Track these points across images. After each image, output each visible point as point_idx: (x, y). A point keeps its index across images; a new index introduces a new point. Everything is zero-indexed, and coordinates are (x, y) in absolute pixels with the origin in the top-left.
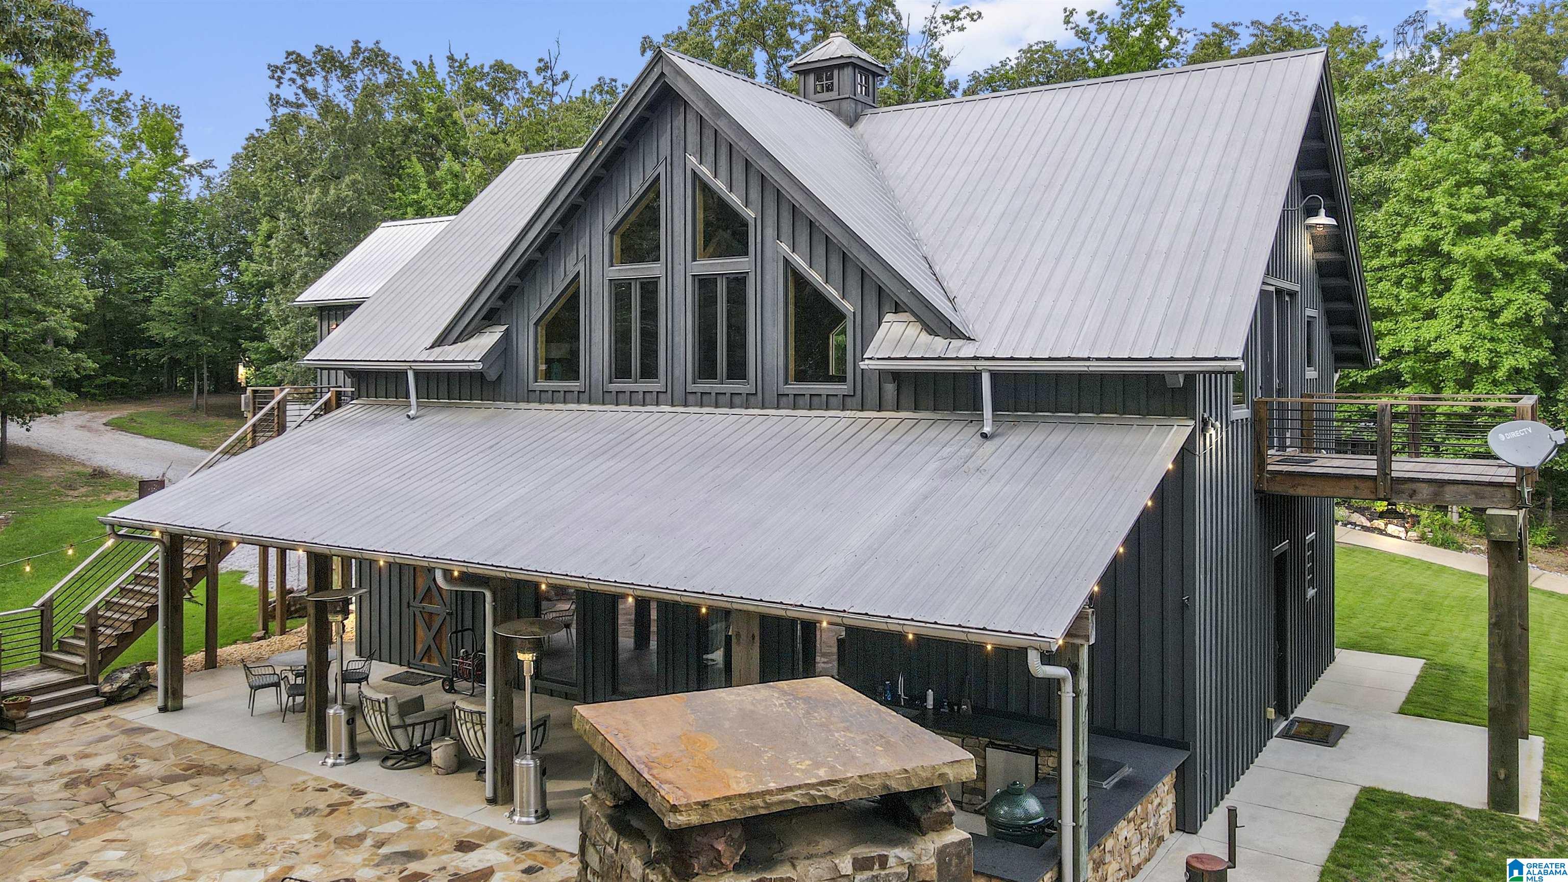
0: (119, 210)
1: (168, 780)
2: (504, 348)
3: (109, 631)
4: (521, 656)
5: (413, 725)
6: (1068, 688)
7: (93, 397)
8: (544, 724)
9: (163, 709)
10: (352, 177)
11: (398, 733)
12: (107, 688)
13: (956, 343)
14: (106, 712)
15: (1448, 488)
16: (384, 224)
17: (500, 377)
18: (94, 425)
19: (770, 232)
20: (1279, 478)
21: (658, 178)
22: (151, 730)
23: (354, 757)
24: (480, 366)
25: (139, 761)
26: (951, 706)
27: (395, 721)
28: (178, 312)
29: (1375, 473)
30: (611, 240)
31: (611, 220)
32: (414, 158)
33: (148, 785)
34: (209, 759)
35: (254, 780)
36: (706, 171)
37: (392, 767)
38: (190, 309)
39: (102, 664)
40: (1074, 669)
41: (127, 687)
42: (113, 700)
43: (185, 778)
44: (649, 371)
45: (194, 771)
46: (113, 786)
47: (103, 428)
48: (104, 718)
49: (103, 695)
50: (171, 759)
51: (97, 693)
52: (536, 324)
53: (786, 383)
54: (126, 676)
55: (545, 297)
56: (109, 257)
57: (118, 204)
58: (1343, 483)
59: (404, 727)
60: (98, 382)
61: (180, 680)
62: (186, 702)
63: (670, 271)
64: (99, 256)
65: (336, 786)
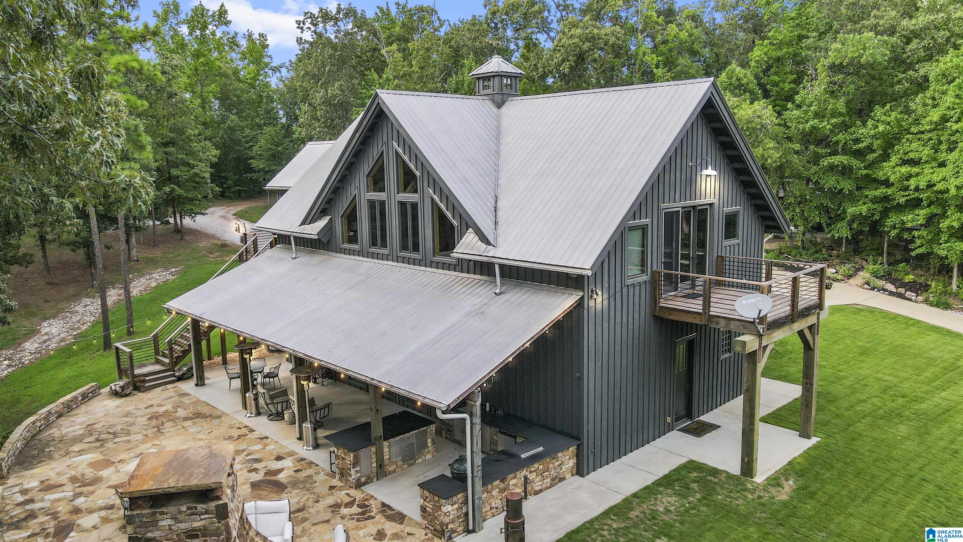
0: (235, 99)
1: (186, 419)
2: (329, 227)
3: (179, 348)
4: (302, 382)
5: (277, 403)
6: (468, 422)
7: (231, 198)
8: (329, 406)
9: (197, 385)
10: (340, 83)
11: (270, 406)
12: (177, 374)
13: (490, 247)
14: (177, 384)
15: (732, 322)
16: (309, 143)
17: (329, 241)
18: (228, 215)
19: (426, 184)
20: (664, 310)
21: (382, 153)
22: (189, 395)
23: (258, 414)
24: (317, 237)
25: (179, 409)
26: (495, 410)
27: (268, 401)
28: (266, 154)
29: (701, 311)
30: (367, 180)
31: (367, 171)
32: (373, 70)
33: (177, 421)
34: (205, 410)
35: (216, 422)
36: (400, 150)
37: (271, 420)
38: (271, 152)
39: (176, 363)
40: (471, 415)
41: (185, 374)
42: (180, 379)
43: (191, 419)
44: (384, 245)
45: (198, 415)
46: (164, 420)
47: (232, 217)
48: (174, 388)
49: (176, 377)
50: (191, 409)
51: (173, 375)
52: (342, 216)
53: (434, 256)
54: (185, 369)
55: (344, 205)
56: (232, 125)
57: (234, 96)
58: (689, 315)
59: (273, 404)
60: (232, 190)
61: (203, 372)
62: (206, 382)
63: (389, 197)
64: (227, 124)
65: (246, 427)
